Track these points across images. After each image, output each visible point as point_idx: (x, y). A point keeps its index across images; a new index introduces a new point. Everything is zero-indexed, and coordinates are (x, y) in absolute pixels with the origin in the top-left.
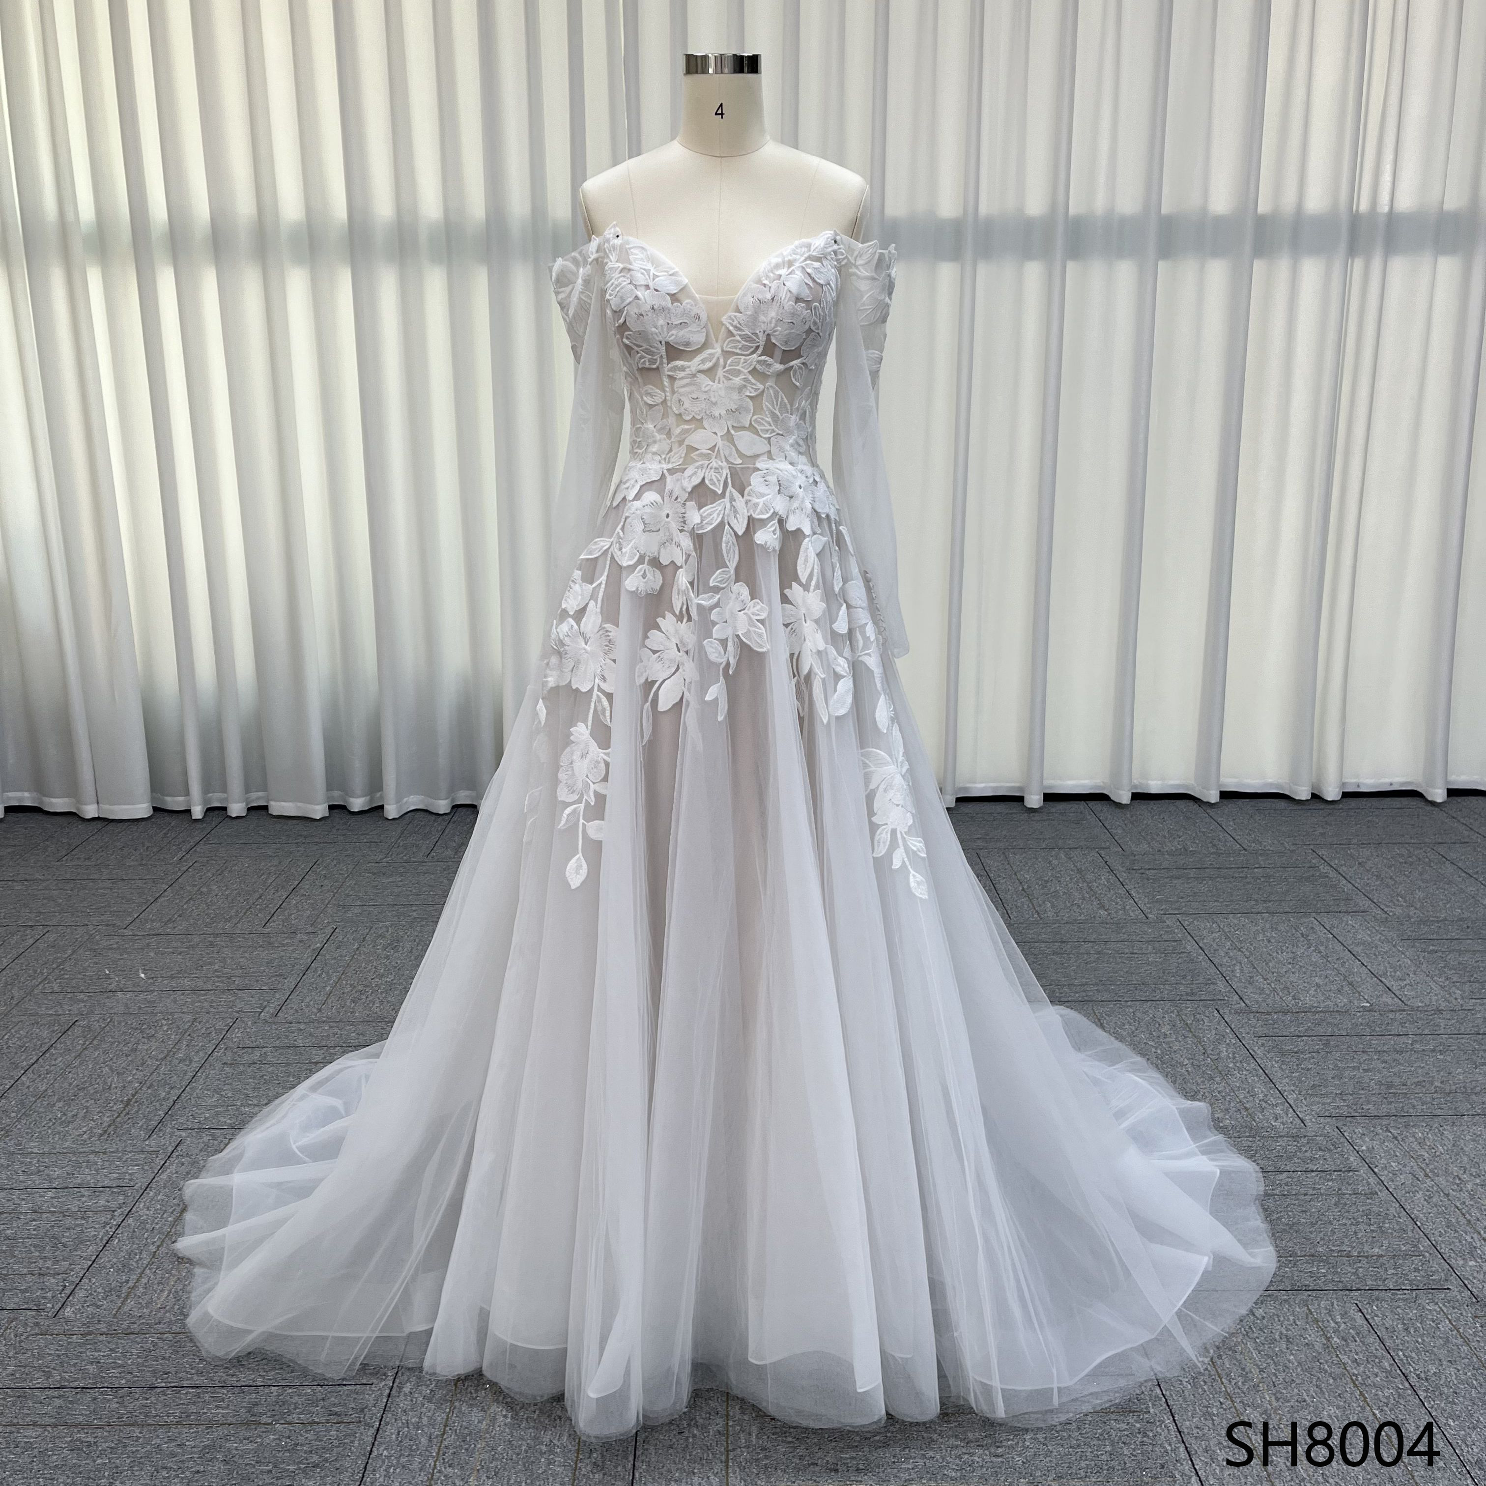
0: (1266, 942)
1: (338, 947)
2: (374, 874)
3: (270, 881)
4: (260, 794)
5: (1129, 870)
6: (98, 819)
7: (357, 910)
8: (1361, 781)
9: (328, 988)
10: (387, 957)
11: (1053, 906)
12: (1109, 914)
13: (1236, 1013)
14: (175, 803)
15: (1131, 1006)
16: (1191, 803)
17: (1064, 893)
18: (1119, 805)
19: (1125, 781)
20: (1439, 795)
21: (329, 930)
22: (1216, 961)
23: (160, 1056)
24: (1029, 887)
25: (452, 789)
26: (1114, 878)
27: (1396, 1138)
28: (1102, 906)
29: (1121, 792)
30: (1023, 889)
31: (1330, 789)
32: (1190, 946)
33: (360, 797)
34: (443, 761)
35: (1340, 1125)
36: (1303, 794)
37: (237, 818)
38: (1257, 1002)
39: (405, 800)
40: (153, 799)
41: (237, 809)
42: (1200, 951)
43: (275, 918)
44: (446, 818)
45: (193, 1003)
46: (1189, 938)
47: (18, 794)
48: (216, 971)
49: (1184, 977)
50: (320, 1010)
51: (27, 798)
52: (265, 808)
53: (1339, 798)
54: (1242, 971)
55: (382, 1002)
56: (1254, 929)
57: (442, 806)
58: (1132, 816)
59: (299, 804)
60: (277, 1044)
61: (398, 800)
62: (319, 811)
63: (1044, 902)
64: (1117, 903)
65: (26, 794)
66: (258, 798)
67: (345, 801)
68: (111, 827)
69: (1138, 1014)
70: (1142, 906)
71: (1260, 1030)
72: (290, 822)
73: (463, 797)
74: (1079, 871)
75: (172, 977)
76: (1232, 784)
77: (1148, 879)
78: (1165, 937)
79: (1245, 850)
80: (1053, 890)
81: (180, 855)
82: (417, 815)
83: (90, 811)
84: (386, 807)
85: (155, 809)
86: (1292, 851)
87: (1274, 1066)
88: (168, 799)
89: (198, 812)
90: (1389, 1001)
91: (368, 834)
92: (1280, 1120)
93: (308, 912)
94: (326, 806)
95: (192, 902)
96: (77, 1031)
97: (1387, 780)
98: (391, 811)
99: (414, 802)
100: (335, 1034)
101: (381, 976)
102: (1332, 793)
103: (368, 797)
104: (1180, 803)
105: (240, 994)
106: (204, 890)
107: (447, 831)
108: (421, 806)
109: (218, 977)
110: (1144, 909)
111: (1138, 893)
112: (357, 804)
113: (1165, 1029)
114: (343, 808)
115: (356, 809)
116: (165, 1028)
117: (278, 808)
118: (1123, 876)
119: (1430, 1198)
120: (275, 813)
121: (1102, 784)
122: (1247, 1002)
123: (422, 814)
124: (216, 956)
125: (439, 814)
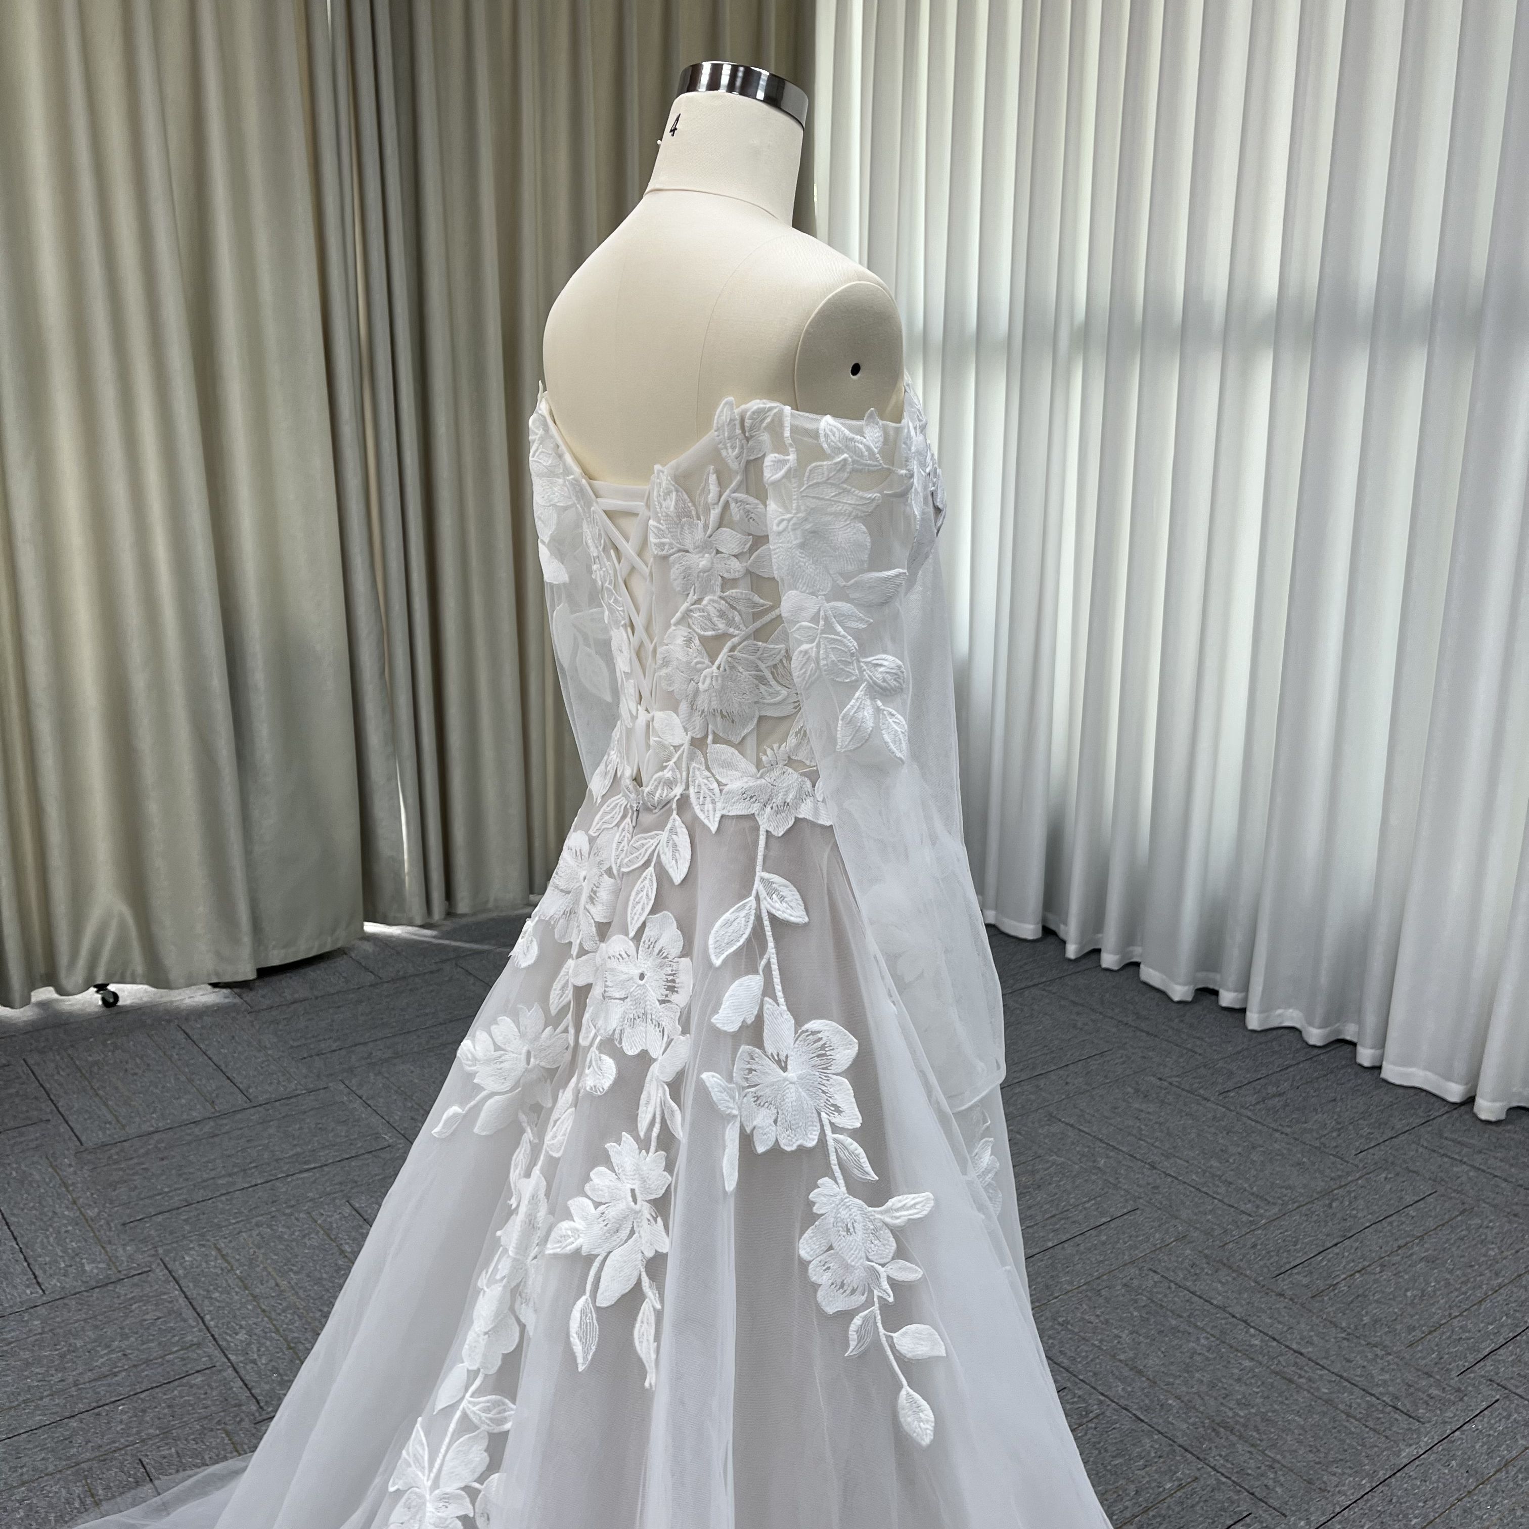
33: (1228, 990)
37: (1107, 970)
39: (1279, 1011)
41: (1110, 960)
44: (1315, 1052)
52: (1138, 968)
57: (1315, 1036)
61: (1266, 1009)
62: (1180, 992)
84: (1248, 1013)
89: (1072, 951)
91: (1202, 1039)
98: (1254, 1021)
99: (1291, 1017)
103: (1237, 994)
108: (1298, 1026)
112: (1227, 998)
115: (1225, 1003)
117: (1149, 974)
120: (1141, 976)
123: (1294, 1036)
125: (1307, 1043)
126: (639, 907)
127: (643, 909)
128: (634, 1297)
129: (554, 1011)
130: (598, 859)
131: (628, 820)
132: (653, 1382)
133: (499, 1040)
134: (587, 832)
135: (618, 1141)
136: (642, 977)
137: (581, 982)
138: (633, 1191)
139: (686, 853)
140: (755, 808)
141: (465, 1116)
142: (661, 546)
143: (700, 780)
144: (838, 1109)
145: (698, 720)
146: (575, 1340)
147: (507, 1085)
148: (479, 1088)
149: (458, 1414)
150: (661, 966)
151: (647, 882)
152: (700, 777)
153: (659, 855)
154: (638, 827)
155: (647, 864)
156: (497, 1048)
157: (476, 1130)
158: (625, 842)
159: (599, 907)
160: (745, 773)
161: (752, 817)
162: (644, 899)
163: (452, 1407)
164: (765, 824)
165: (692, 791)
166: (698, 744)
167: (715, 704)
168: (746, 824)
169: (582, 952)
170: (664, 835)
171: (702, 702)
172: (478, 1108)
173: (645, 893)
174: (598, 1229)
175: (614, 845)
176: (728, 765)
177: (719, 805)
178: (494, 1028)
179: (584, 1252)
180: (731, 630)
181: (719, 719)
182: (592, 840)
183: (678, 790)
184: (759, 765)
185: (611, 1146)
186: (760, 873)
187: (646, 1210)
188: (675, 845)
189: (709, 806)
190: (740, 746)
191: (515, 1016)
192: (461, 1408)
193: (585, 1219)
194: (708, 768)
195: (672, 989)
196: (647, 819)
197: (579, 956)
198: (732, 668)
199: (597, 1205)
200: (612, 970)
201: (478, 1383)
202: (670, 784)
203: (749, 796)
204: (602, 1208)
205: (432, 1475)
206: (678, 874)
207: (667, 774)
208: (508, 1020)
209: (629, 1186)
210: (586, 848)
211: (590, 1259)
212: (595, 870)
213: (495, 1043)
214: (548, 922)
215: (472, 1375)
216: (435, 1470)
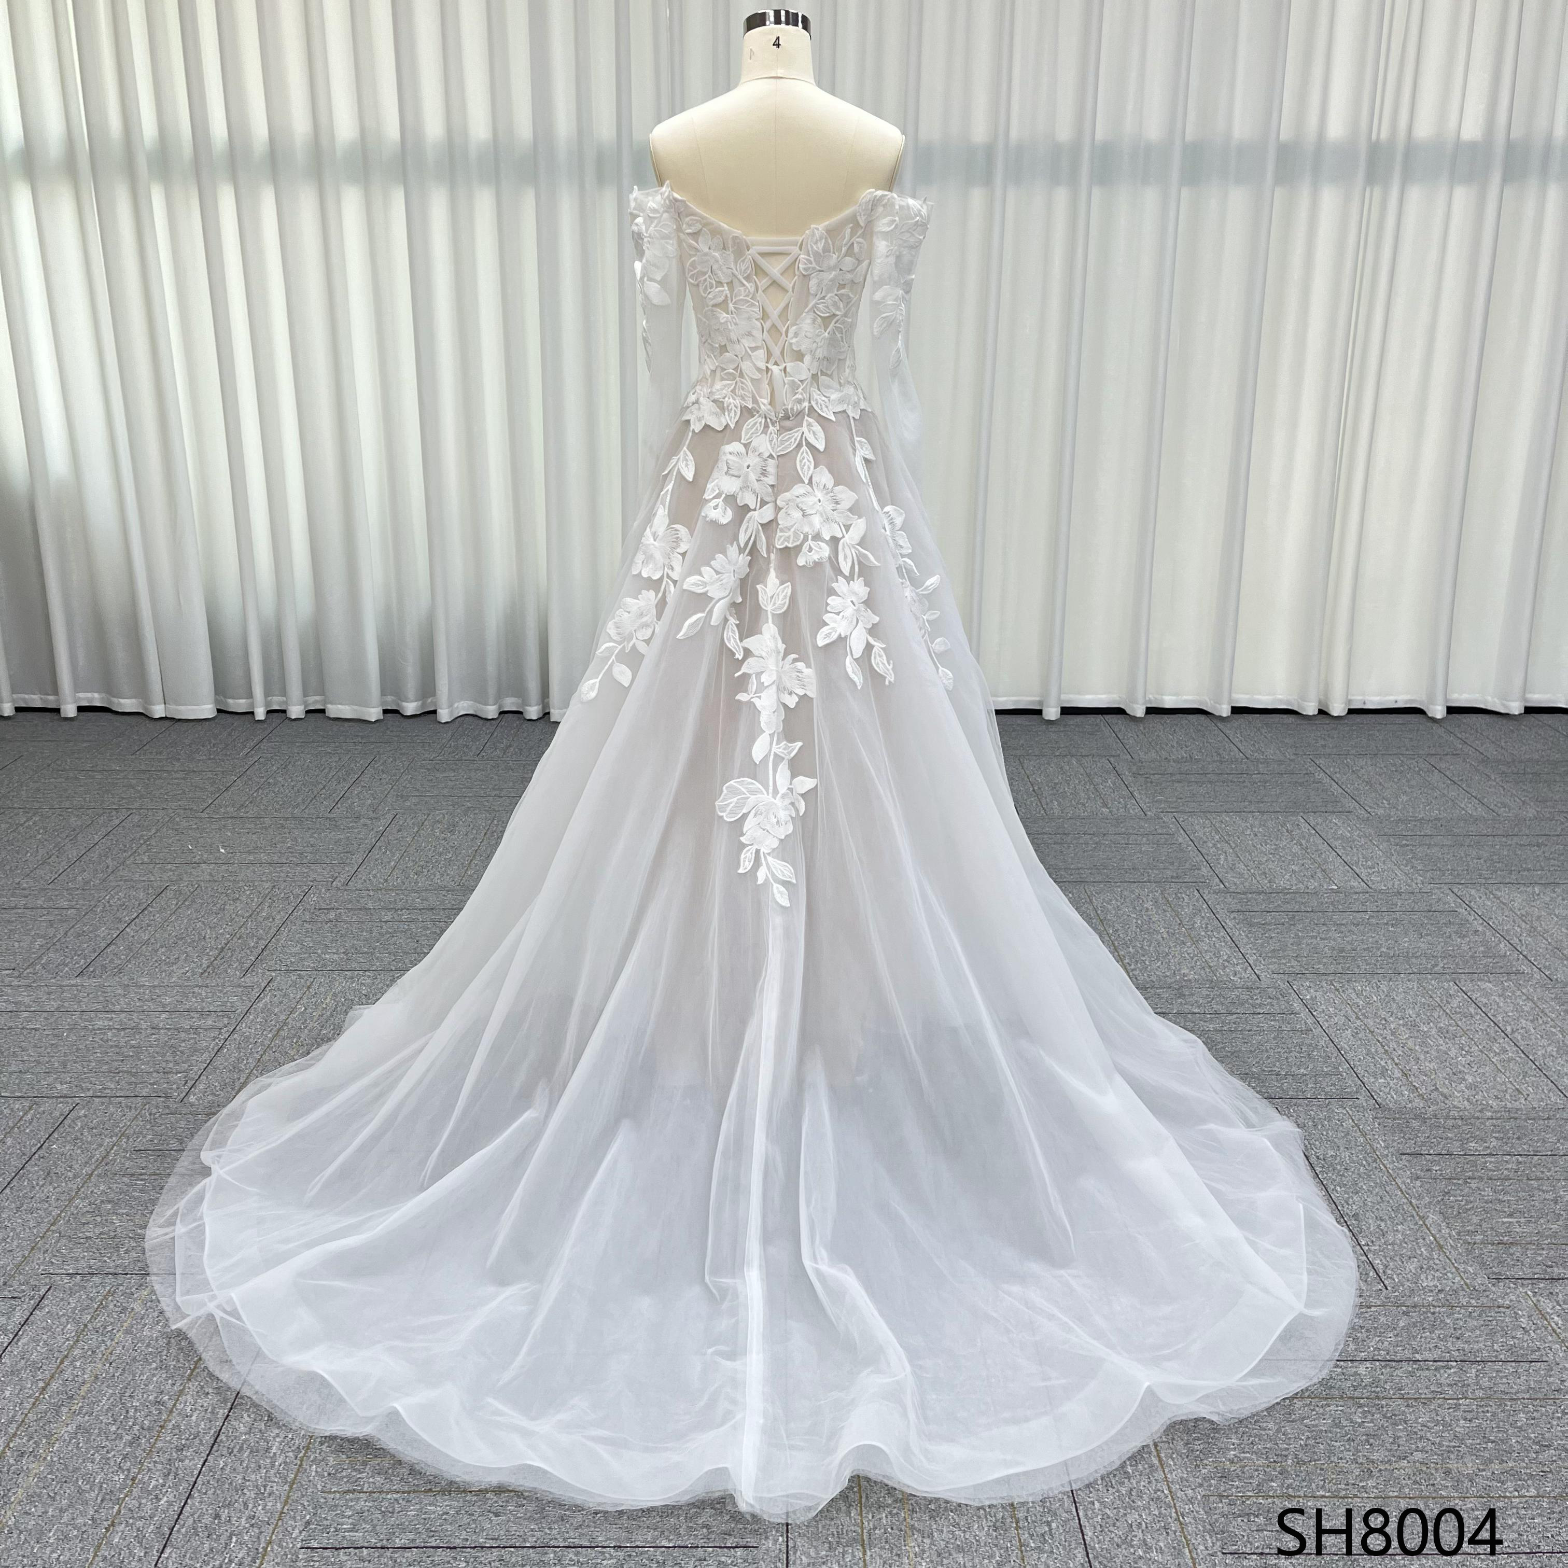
0: (1252, 836)
1: (399, 831)
2: (429, 770)
3: (331, 775)
4: (317, 698)
5: (1135, 775)
6: (166, 718)
7: (414, 800)
8: (1367, 698)
9: (392, 863)
10: (445, 839)
11: (1059, 804)
12: (1110, 812)
13: (1215, 892)
14: (238, 704)
15: (1119, 886)
16: (1202, 717)
17: (1071, 794)
18: (1134, 719)
19: (1140, 695)
20: (1439, 712)
21: (389, 817)
22: (1203, 851)
23: (247, 914)
24: (1039, 788)
25: (499, 697)
26: (1120, 781)
27: (1338, 990)
28: (1105, 805)
29: (1135, 706)
30: (1034, 790)
31: (1336, 705)
32: (1182, 838)
33: (412, 701)
34: (491, 669)
35: (1290, 980)
36: (1311, 709)
37: (296, 719)
38: (1235, 884)
40: (217, 701)
41: (296, 711)
42: (1190, 842)
43: (339, 805)
45: (270, 873)
46: (1182, 831)
47: (89, 695)
48: (289, 848)
49: (1172, 863)
50: (386, 881)
51: (96, 699)
52: (322, 711)
53: (1344, 713)
54: (1226, 859)
55: (442, 875)
56: (1243, 825)
57: (491, 711)
58: (1144, 728)
59: (356, 707)
60: (350, 906)
61: (450, 705)
62: (374, 713)
63: (1051, 801)
64: (1119, 803)
65: (96, 695)
66: (316, 702)
67: (398, 705)
68: (177, 725)
69: (1126, 893)
70: (1142, 805)
71: (1234, 907)
72: (346, 724)
73: (510, 704)
74: (1088, 775)
75: (249, 853)
76: (1244, 701)
77: (1151, 782)
78: (1160, 831)
79: (1247, 758)
80: (1061, 790)
81: (245, 751)
82: (467, 718)
83: (159, 711)
84: (439, 711)
85: (219, 711)
86: (1291, 760)
87: (1241, 935)
88: (230, 701)
89: (260, 714)
90: (1356, 884)
91: (421, 736)
92: (1239, 976)
93: (369, 801)
94: (380, 710)
95: (261, 791)
96: (169, 894)
97: (1392, 698)
98: (444, 715)
99: (464, 707)
100: (401, 900)
101: (440, 854)
102: (1337, 709)
103: (420, 703)
104: (1193, 718)
105: (313, 867)
106: (271, 781)
107: (495, 734)
108: (470, 712)
109: (292, 853)
110: (1144, 807)
111: (1140, 793)
112: (410, 708)
113: (1148, 905)
114: (396, 712)
115: (409, 713)
116: (248, 893)
117: (336, 710)
118: (1129, 779)
119: (1357, 1033)
120: (332, 716)
121: (1118, 698)
122: (1227, 884)
123: (471, 718)
124: (287, 835)
125: (487, 719)
126: (806, 467)
127: (809, 468)
128: (869, 647)
129: (742, 546)
130: (757, 453)
131: (771, 428)
132: (892, 680)
133: (718, 568)
134: (740, 441)
135: (837, 581)
136: (820, 501)
137: (764, 521)
138: (852, 602)
139: (821, 434)
140: (845, 407)
141: (706, 617)
142: (805, 269)
143: (816, 397)
144: (901, 547)
145: (816, 364)
146: (852, 676)
147: (727, 592)
148: (712, 599)
149: (772, 757)
150: (827, 494)
151: (805, 454)
152: (816, 395)
153: (806, 439)
154: (783, 430)
155: (799, 446)
156: (717, 573)
157: (712, 623)
158: (775, 440)
159: (771, 477)
160: (836, 390)
161: (844, 411)
162: (808, 463)
163: (766, 757)
164: (851, 415)
165: (813, 403)
166: (815, 377)
167: (825, 354)
168: (844, 415)
169: (763, 503)
170: (805, 429)
171: (820, 353)
172: (711, 611)
173: (805, 460)
174: (844, 623)
175: (768, 444)
176: (829, 387)
177: (830, 407)
178: (713, 563)
179: (843, 636)
180: (838, 313)
181: (825, 362)
182: (746, 446)
183: (806, 404)
184: (840, 383)
185: (834, 585)
186: (856, 439)
187: (862, 607)
188: (814, 433)
189: (825, 409)
190: (830, 376)
191: (724, 552)
192: (772, 753)
193: (835, 622)
194: (819, 390)
195: (837, 503)
196: (787, 423)
197: (761, 507)
198: (834, 333)
199: (838, 614)
200: (802, 502)
201: (775, 739)
202: (800, 401)
203: (841, 401)
204: (841, 614)
205: (771, 790)
206: (821, 447)
207: (799, 396)
208: (721, 555)
209: (849, 600)
210: (743, 450)
211: (846, 637)
212: (758, 459)
213: (715, 571)
214: (733, 495)
215: (772, 736)
216: (771, 788)
